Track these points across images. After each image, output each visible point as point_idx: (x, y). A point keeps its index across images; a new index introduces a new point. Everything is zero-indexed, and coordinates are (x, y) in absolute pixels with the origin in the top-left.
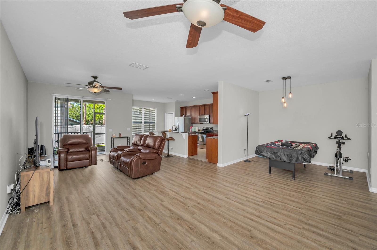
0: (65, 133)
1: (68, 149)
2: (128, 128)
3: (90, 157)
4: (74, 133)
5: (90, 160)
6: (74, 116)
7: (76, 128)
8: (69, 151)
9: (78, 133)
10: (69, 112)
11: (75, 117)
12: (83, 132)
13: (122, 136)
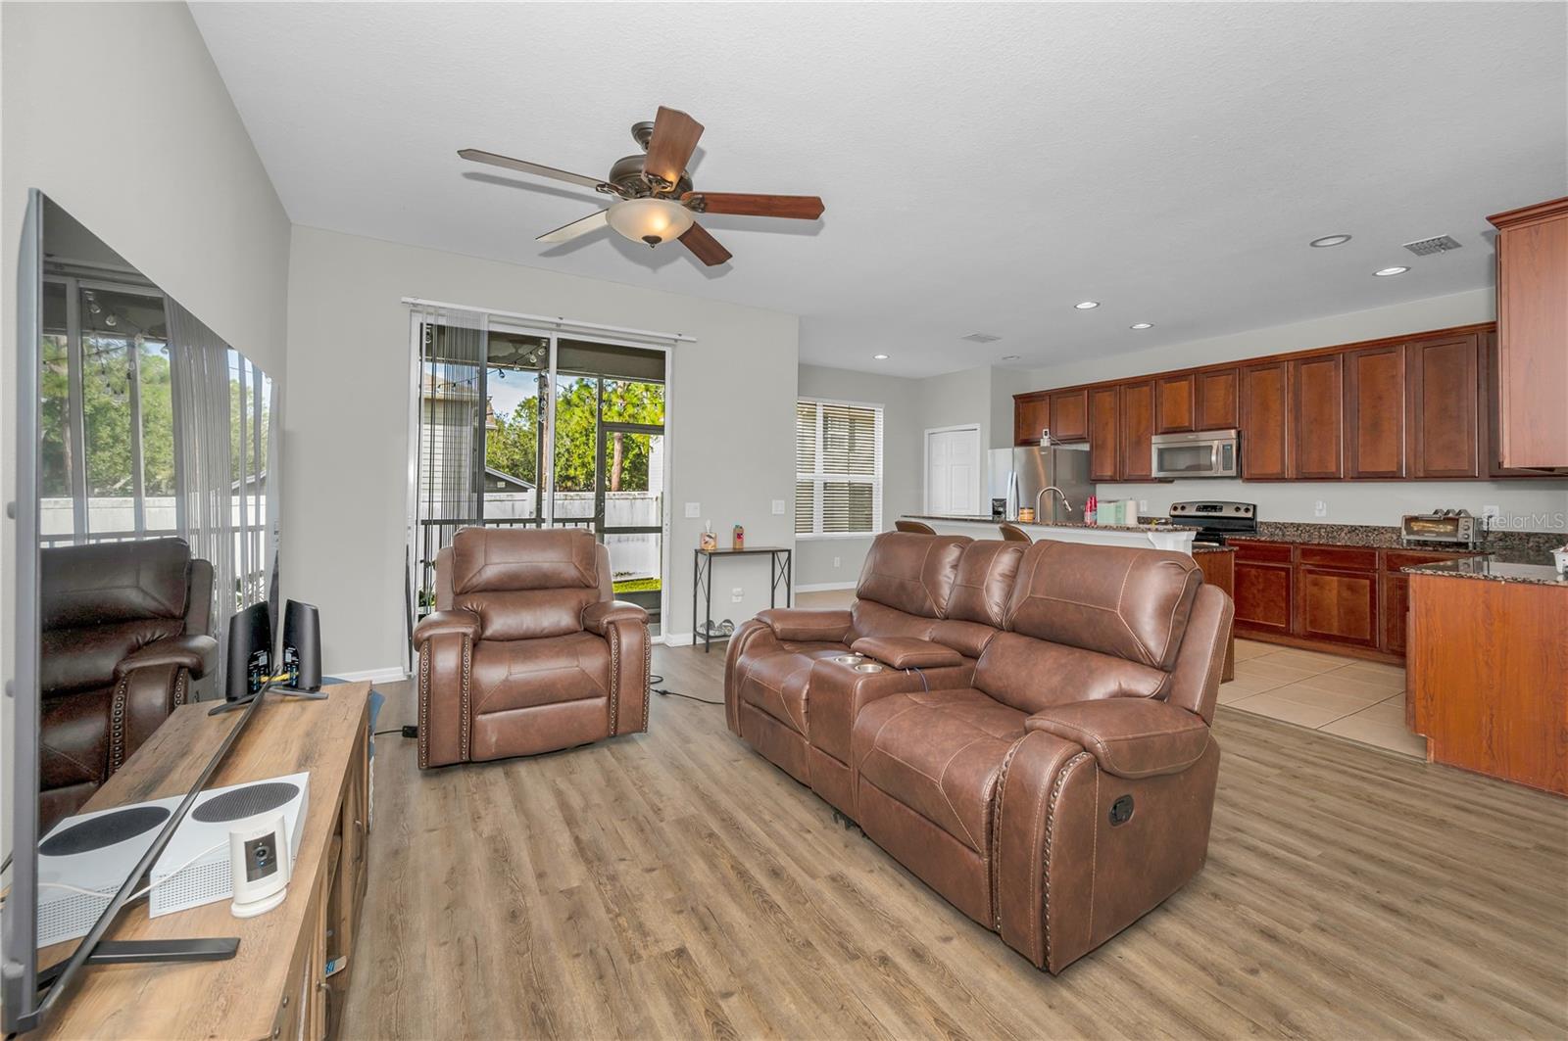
0: (469, 521)
1: (482, 620)
2: (774, 502)
3: (608, 683)
4: (511, 521)
5: (609, 699)
6: (505, 463)
7: (513, 505)
8: (489, 632)
9: (524, 521)
10: (488, 449)
11: (508, 467)
12: (555, 520)
13: (749, 543)
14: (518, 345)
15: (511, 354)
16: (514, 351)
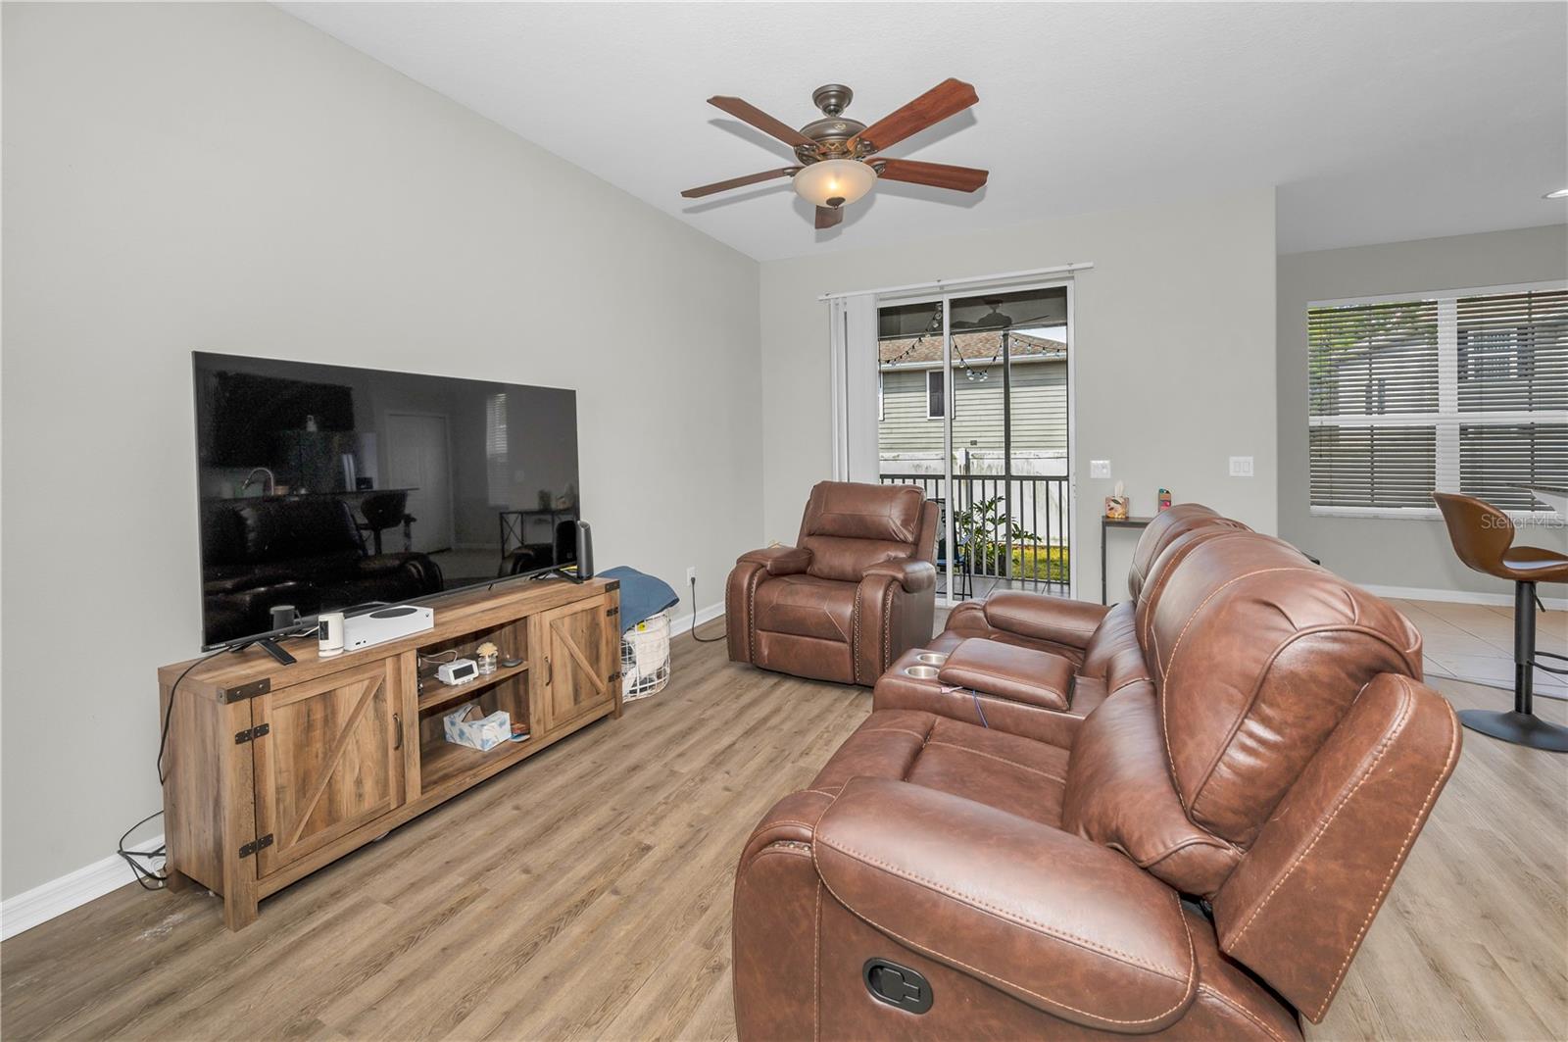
1: (810, 559)
3: (852, 632)
5: (853, 647)
14: (993, 306)
15: (989, 315)
16: (991, 311)
